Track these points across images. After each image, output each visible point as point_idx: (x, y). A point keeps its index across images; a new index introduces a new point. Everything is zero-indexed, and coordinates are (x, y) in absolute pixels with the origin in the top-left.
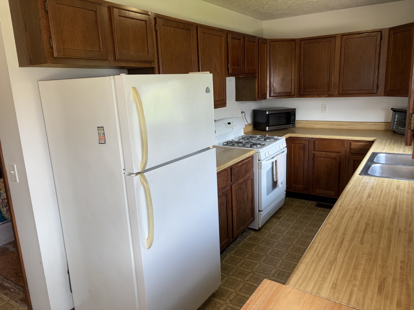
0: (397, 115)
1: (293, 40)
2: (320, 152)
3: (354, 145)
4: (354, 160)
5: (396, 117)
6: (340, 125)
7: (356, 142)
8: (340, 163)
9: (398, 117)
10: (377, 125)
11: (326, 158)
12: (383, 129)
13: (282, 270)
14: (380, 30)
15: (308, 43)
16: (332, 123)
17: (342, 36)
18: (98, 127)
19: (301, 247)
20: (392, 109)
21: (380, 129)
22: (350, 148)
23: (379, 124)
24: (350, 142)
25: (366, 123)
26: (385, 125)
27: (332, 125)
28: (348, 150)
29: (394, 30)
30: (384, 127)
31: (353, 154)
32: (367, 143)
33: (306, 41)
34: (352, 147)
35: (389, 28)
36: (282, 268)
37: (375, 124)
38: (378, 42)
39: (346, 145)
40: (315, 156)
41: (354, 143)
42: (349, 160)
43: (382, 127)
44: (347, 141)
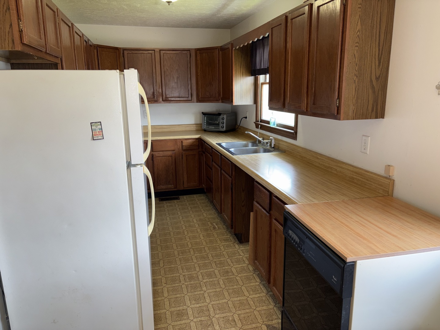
0: (205, 118)
1: (117, 49)
2: (158, 152)
3: (185, 143)
4: (186, 155)
5: (205, 119)
6: (162, 129)
7: (186, 140)
8: (175, 159)
9: (206, 118)
10: (190, 126)
11: (164, 157)
12: (195, 129)
13: (181, 249)
14: (188, 50)
15: (131, 53)
16: (155, 127)
17: (160, 50)
18: (91, 123)
19: (178, 230)
20: (202, 113)
21: (192, 130)
22: (182, 146)
23: (192, 125)
24: (182, 141)
25: (182, 126)
26: (196, 126)
27: (155, 129)
28: (181, 148)
29: (200, 51)
30: (195, 127)
31: (184, 150)
32: (195, 140)
33: (129, 51)
34: (184, 145)
35: (195, 49)
36: (180, 248)
37: (188, 125)
38: (189, 59)
39: (179, 144)
40: (154, 156)
41: (185, 141)
42: (182, 155)
43: (194, 128)
44: (179, 140)
